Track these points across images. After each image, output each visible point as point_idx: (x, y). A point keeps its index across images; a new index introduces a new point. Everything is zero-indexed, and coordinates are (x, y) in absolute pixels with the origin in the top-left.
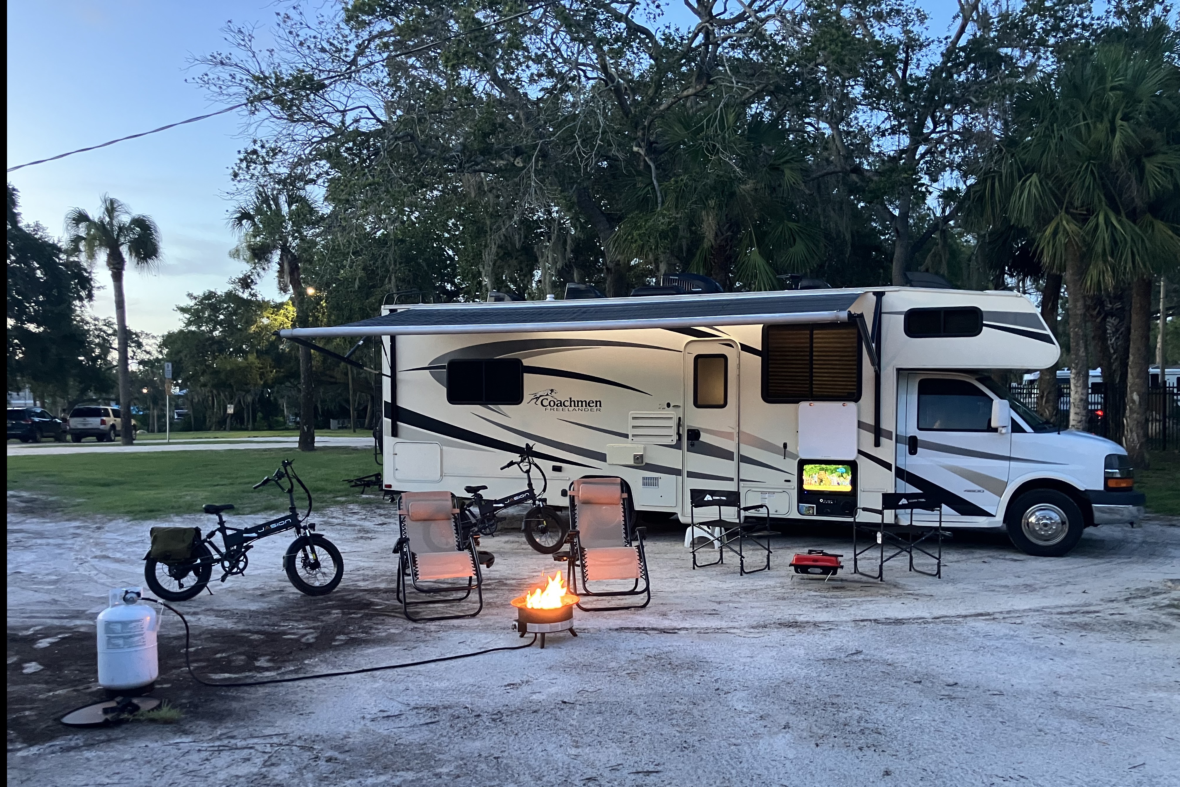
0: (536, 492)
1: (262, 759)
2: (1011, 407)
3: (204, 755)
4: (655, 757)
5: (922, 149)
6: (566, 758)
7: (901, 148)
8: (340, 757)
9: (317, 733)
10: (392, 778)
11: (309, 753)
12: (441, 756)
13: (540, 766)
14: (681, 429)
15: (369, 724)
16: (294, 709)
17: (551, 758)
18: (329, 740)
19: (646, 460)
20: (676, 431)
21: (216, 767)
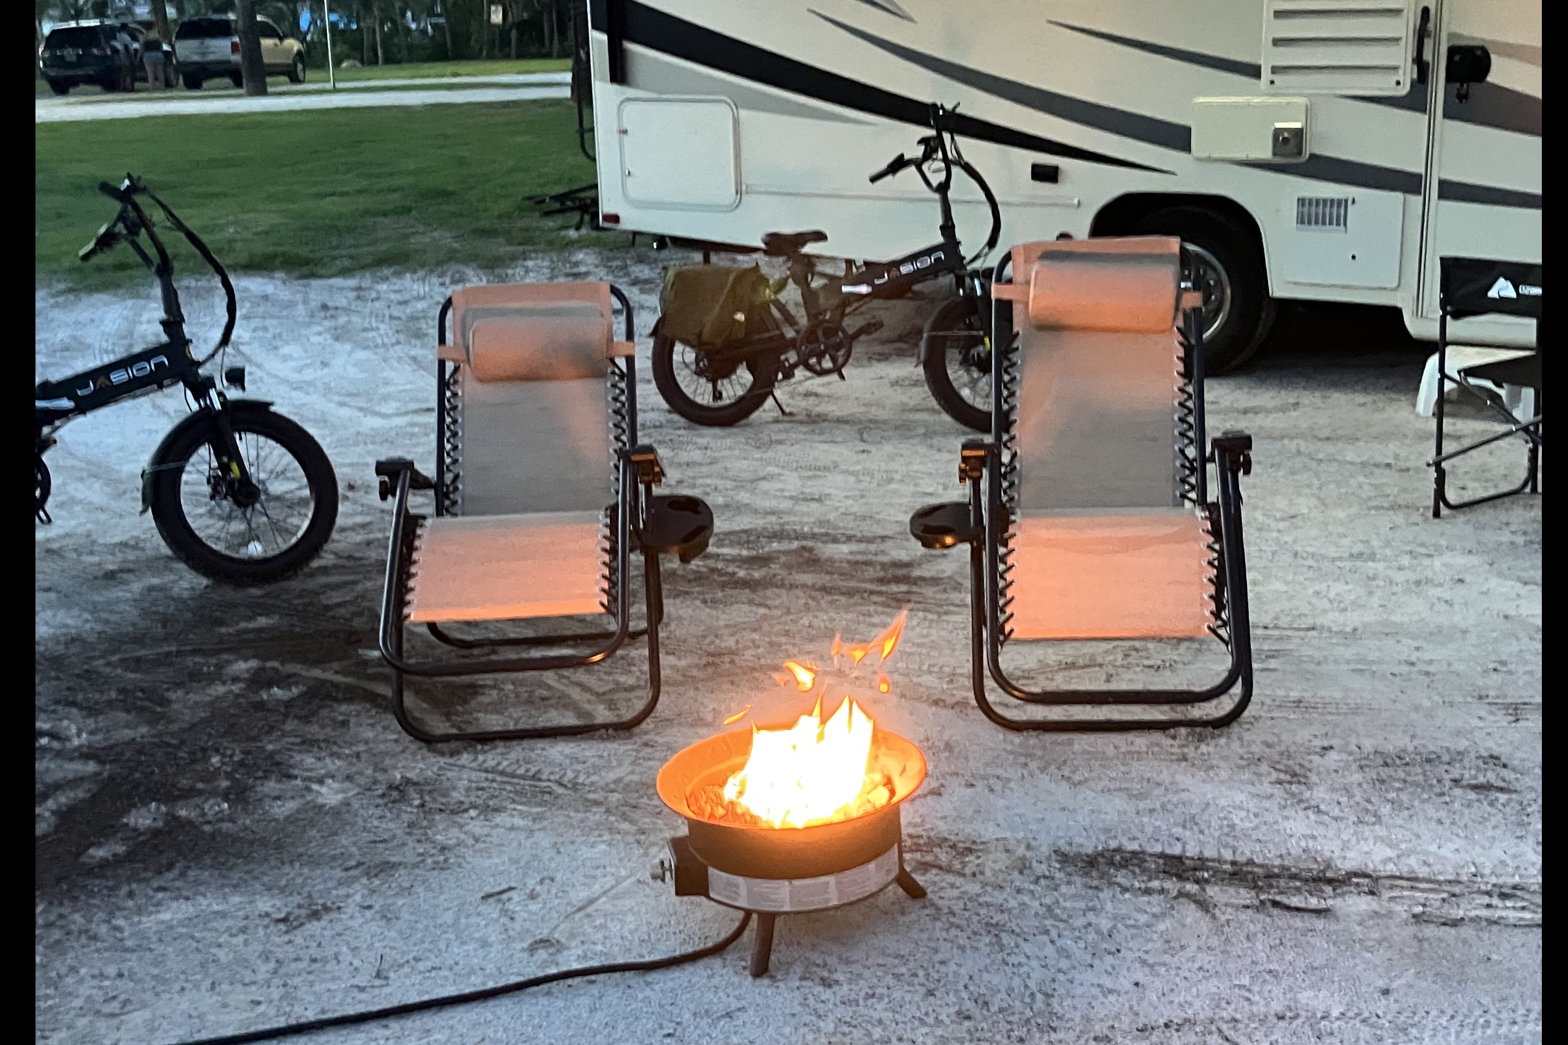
0: (967, 251)
14: (1428, 44)
19: (1313, 147)
20: (1410, 54)
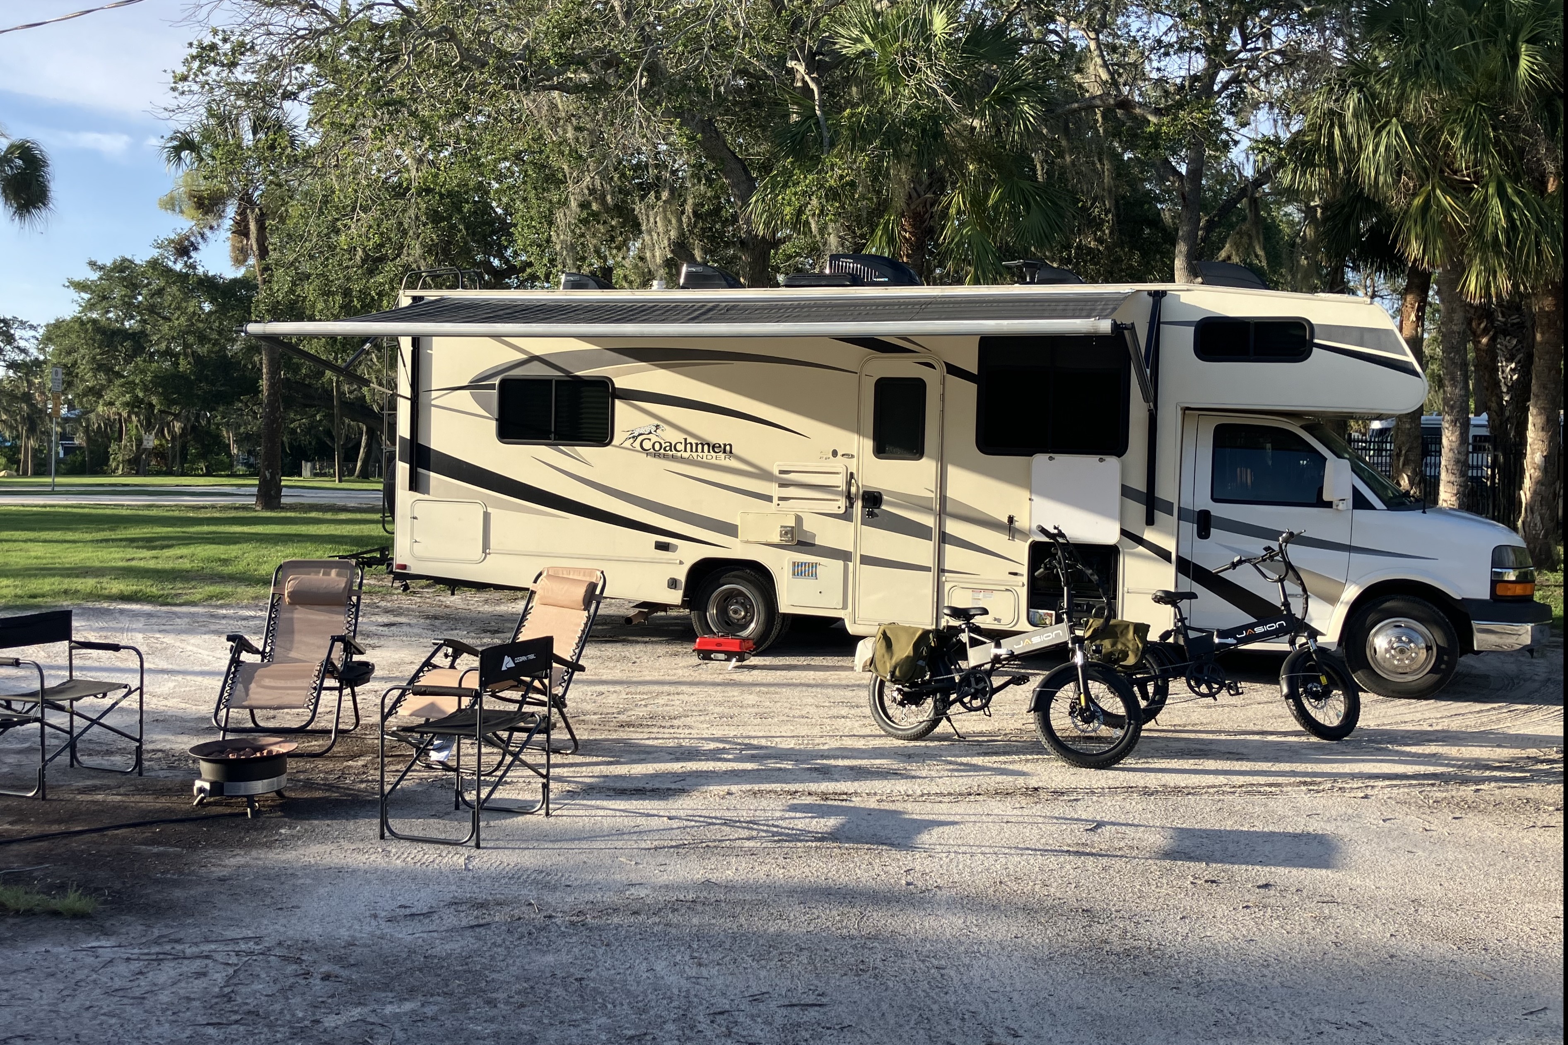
1: (224, 974)
2: (1353, 470)
3: (135, 966)
4: (816, 982)
5: (1223, 76)
6: (683, 982)
7: (1192, 73)
8: (345, 973)
9: (306, 936)
10: (423, 1005)
11: (294, 967)
12: (495, 976)
13: (644, 992)
14: (853, 490)
15: (383, 925)
16: (268, 901)
17: (661, 982)
18: (326, 947)
19: (800, 537)
20: (844, 494)
21: (155, 985)
